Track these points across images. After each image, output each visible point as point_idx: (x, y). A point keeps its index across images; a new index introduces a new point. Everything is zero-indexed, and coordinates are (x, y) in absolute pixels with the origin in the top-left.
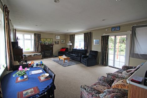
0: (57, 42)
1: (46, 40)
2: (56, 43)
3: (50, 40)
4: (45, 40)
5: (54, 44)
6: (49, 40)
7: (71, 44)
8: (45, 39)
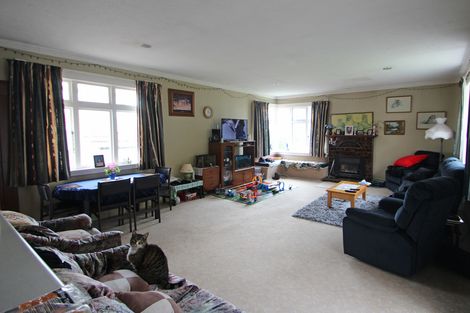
0: (395, 125)
1: (348, 119)
2: (387, 128)
3: (364, 118)
4: (344, 121)
5: (381, 133)
6: (360, 121)
7: (445, 134)
8: (344, 117)
